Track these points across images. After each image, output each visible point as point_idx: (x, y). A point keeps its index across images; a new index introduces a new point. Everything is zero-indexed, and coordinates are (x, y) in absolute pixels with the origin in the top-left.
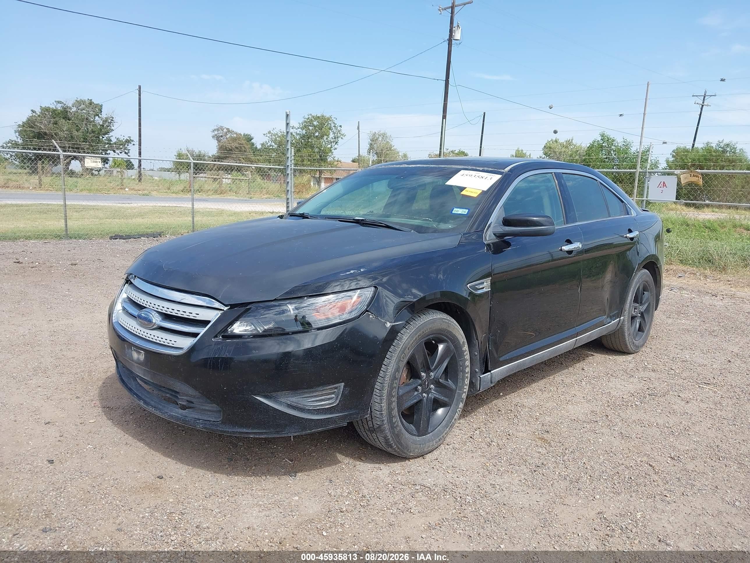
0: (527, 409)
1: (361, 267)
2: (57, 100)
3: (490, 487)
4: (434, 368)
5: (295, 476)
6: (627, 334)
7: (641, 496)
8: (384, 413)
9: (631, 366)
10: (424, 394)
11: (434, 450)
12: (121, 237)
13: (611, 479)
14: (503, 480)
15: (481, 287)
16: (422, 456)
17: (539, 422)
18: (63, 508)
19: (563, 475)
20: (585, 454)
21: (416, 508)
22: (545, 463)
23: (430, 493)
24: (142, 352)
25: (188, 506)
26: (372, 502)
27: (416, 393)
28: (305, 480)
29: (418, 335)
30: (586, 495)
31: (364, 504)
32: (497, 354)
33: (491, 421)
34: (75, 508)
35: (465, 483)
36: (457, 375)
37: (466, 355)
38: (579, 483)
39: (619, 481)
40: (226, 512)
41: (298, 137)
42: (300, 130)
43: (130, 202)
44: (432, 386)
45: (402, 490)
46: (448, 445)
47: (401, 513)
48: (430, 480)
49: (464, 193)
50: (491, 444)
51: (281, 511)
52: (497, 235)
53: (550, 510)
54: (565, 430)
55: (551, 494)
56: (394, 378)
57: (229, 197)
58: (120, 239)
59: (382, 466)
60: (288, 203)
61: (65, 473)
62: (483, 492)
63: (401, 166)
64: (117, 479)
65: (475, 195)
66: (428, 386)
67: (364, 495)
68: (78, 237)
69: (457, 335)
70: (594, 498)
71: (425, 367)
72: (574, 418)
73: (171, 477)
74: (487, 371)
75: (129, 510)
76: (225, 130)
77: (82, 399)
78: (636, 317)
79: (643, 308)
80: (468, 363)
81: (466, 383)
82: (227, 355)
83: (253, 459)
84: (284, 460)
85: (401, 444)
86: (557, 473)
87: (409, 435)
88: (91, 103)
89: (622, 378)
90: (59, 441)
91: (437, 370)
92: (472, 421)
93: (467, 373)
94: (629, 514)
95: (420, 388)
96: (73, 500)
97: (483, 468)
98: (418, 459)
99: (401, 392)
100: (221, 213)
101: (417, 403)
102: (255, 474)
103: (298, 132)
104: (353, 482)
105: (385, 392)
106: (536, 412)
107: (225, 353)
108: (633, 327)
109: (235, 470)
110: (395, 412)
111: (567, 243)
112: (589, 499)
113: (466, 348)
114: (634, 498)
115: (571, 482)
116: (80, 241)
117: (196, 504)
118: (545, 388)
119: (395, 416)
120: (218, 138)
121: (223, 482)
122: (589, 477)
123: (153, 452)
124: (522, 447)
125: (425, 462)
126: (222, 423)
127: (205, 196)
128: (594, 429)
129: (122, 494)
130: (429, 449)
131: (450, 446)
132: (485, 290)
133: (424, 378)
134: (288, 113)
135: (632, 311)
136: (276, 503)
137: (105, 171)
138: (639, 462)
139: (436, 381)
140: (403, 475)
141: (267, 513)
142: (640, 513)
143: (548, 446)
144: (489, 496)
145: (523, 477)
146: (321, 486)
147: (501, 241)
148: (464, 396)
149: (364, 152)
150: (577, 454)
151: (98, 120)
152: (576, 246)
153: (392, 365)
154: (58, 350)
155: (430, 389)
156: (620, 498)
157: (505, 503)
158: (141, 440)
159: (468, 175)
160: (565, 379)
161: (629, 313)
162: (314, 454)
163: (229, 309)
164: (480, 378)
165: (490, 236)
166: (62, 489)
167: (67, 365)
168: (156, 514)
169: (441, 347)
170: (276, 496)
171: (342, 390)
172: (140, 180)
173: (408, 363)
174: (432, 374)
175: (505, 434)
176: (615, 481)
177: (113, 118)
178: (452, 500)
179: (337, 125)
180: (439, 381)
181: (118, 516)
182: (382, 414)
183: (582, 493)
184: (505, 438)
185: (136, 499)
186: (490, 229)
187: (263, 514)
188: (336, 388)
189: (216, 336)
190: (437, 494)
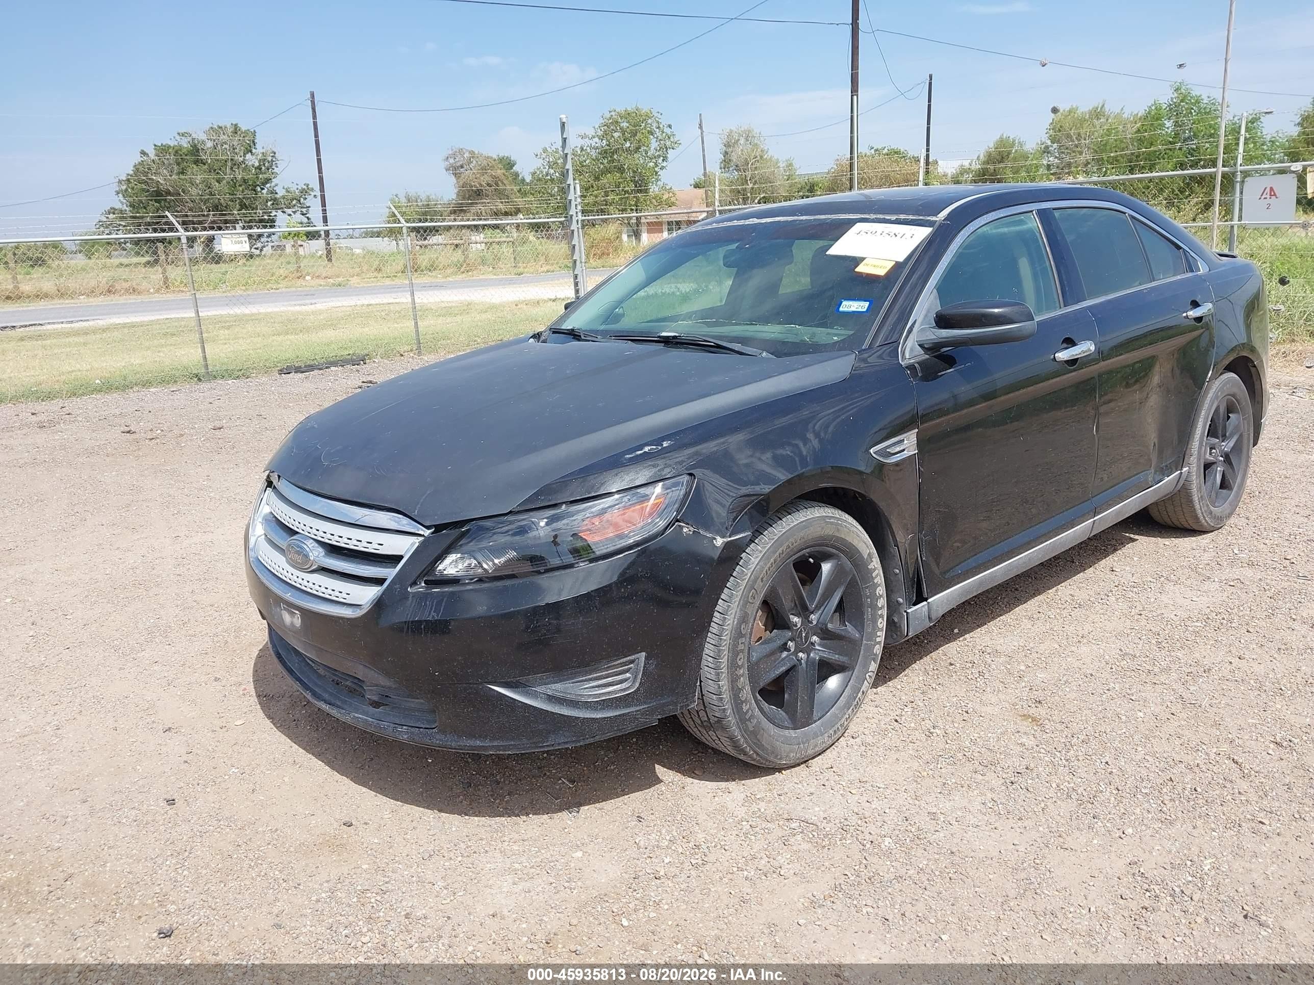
0: (1003, 659)
1: (663, 439)
2: (182, 131)
3: (928, 819)
4: (816, 606)
5: (578, 812)
6: (1196, 499)
7: (1213, 826)
8: (726, 696)
9: (1206, 557)
10: (801, 654)
11: (827, 749)
12: (298, 370)
13: (1156, 793)
14: (952, 803)
15: (898, 449)
16: (805, 762)
17: (1023, 684)
18: (187, 889)
19: (1065, 789)
20: (1109, 744)
21: (790, 866)
22: (1032, 765)
23: (816, 836)
24: (297, 612)
25: (393, 878)
26: (711, 858)
27: (785, 654)
28: (594, 818)
29: (777, 554)
30: (1108, 827)
31: (697, 861)
32: (938, 565)
33: (934, 685)
34: (206, 888)
35: (881, 812)
36: (862, 614)
37: (877, 575)
38: (1096, 803)
39: (1173, 796)
40: (456, 885)
41: (594, 154)
42: (596, 139)
43: (313, 301)
44: (815, 638)
45: (766, 831)
46: (853, 737)
47: (764, 877)
48: (817, 809)
49: (860, 269)
50: (932, 733)
51: (552, 880)
52: (926, 346)
53: (1037, 861)
54: (1073, 695)
55: (1041, 829)
56: (738, 634)
57: (481, 277)
58: (295, 372)
59: (732, 785)
60: (576, 284)
61: (192, 821)
62: (913, 830)
63: (747, 222)
64: (277, 830)
65: (882, 272)
66: (807, 638)
67: (697, 844)
68: (227, 374)
69: (855, 543)
70: (1124, 833)
71: (798, 606)
72: (1091, 672)
73: (366, 824)
74: (920, 599)
75: (295, 887)
76: (467, 155)
77: (224, 683)
78: (1214, 463)
79: (1227, 446)
80: (881, 590)
81: (880, 626)
82: (433, 616)
83: (507, 782)
84: (560, 781)
85: (761, 746)
86: (1054, 785)
87: (777, 730)
88: (236, 130)
89: (1188, 582)
90: (186, 762)
91: (822, 609)
92: (899, 687)
93: (881, 608)
94: (1189, 863)
95: (790, 644)
96: (204, 872)
97: (917, 781)
98: (797, 769)
99: (755, 656)
100: (467, 308)
101: (788, 672)
102: (509, 812)
103: (593, 144)
104: (678, 819)
105: (724, 660)
106: (1019, 663)
107: (430, 612)
108: (1209, 483)
109: (474, 805)
110: (746, 693)
111: (1065, 345)
112: (1114, 835)
113: (875, 563)
114: (1200, 830)
115: (1080, 802)
116: (230, 382)
117: (406, 873)
118: (1039, 612)
119: (746, 701)
120: (456, 170)
121: (454, 829)
122: (1114, 792)
123: (337, 776)
124: (990, 735)
125: (810, 773)
126: (440, 731)
127: (440, 279)
128: (1128, 691)
129: (284, 858)
130: (817, 749)
131: (856, 740)
132: (906, 454)
133: (799, 626)
134: (564, 120)
135: (1205, 453)
136: (543, 864)
137: (273, 247)
138: (1212, 756)
139: (821, 629)
140: (770, 801)
141: (528, 885)
142: (1210, 861)
143: (1039, 731)
144: (925, 838)
145: (989, 795)
146: (623, 830)
147: (934, 357)
148: (878, 650)
149: (714, 167)
150: (1094, 744)
151: (252, 160)
152: (1085, 348)
153: (734, 611)
154: (188, 592)
155: (813, 644)
156: (1172, 831)
157: (954, 850)
158: (318, 756)
159: (869, 233)
160: (1077, 593)
161: (1199, 459)
162: (612, 768)
163: (433, 533)
164: (907, 613)
165: (912, 350)
166: (187, 854)
167: (200, 620)
168: (339, 893)
169: (826, 567)
170: (543, 851)
171: (643, 665)
172: (330, 260)
173: (765, 603)
174: (812, 617)
175: (960, 711)
176: (1165, 797)
177: (275, 153)
178: (856, 847)
179: (663, 123)
180: (827, 629)
181: (276, 900)
182: (721, 699)
183: (1100, 824)
184: (959, 718)
185: (307, 865)
186: (911, 336)
187: (521, 887)
188: (632, 662)
189: (414, 583)
190: (830, 836)
